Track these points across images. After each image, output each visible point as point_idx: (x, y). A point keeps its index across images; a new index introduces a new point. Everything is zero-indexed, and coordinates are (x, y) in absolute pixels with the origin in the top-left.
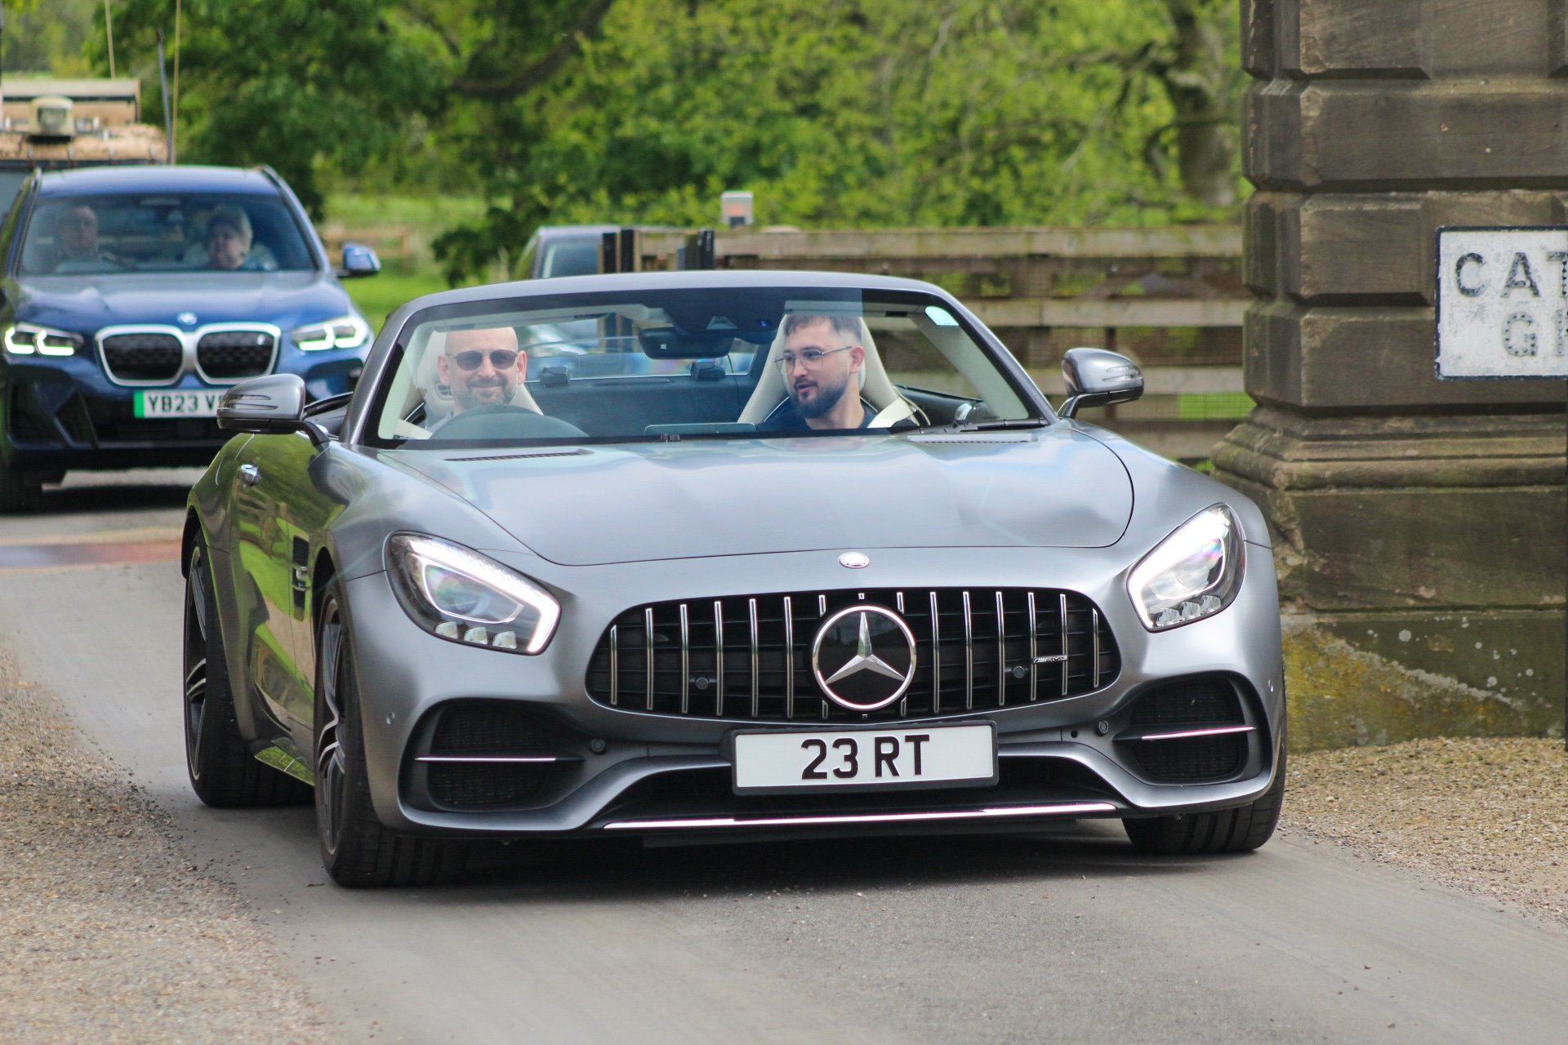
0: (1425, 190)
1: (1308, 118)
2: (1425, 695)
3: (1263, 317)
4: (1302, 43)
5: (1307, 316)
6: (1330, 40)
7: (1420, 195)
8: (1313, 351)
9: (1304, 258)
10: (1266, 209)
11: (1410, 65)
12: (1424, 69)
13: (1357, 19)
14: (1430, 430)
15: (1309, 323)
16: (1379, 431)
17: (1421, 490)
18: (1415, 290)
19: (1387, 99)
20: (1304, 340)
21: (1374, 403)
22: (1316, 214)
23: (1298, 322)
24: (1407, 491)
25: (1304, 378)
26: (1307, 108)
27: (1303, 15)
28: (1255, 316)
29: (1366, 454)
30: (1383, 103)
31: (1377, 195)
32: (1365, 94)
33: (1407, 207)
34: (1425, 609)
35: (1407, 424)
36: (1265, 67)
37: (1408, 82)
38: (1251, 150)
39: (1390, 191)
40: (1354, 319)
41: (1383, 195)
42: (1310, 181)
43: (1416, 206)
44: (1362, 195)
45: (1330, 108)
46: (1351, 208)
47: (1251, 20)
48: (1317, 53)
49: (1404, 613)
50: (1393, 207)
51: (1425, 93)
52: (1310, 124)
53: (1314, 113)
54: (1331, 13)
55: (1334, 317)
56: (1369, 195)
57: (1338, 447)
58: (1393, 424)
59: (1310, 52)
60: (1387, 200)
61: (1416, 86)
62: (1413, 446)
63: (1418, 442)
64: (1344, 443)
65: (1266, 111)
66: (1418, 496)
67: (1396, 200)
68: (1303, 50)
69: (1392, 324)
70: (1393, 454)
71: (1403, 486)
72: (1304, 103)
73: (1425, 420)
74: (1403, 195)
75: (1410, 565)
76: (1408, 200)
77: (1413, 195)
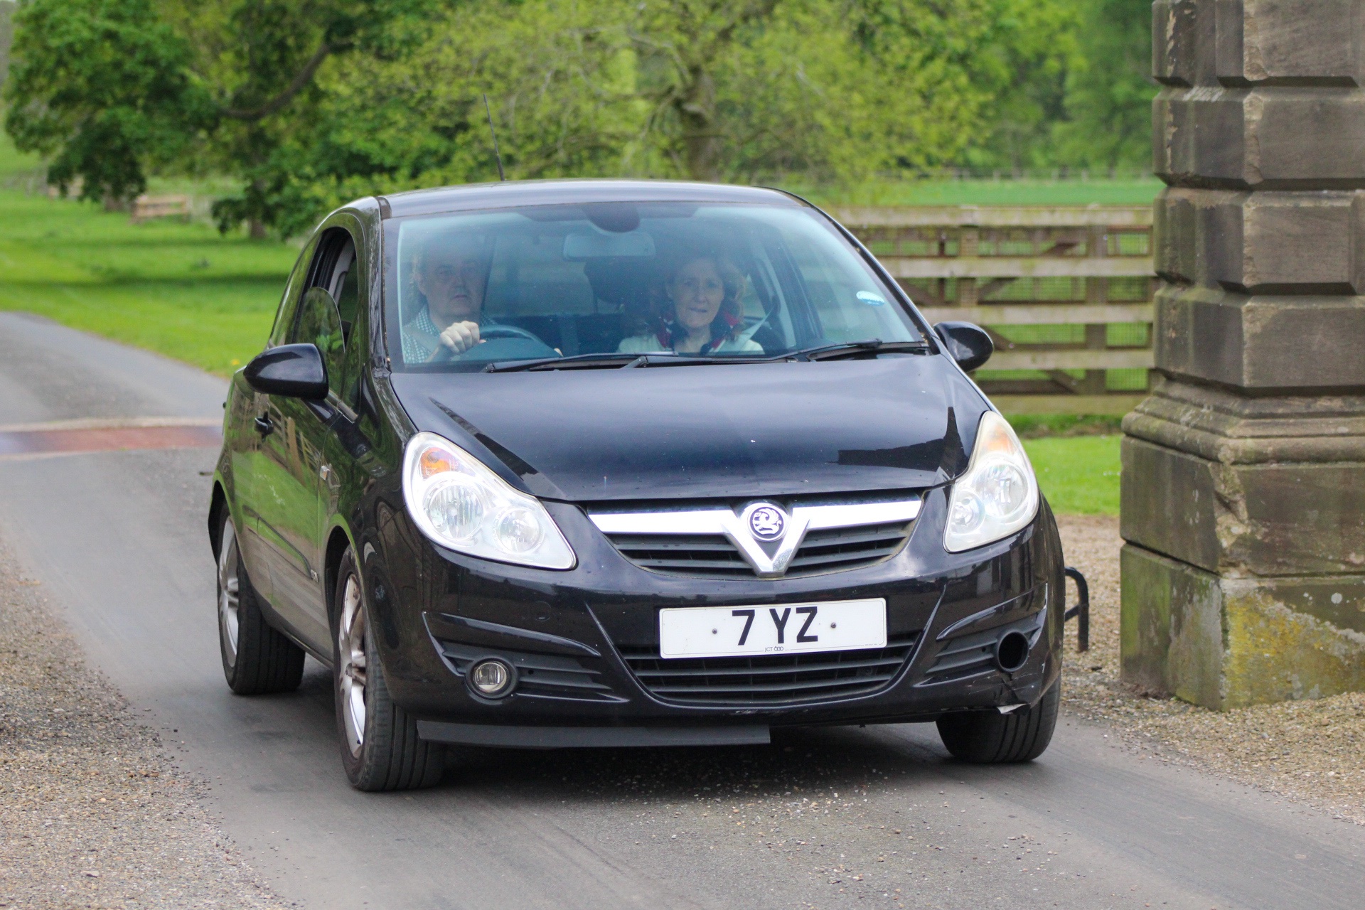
0: (1353, 189)
1: (1250, 122)
2: (1354, 652)
3: (1184, 303)
4: (1246, 53)
5: (1249, 304)
6: (1272, 50)
7: (1349, 193)
8: (1254, 336)
9: (1246, 251)
10: (1185, 204)
11: (1342, 74)
12: (1355, 78)
13: (1297, 31)
14: (1357, 409)
15: (1250, 310)
16: (1311, 410)
17: (1352, 465)
18: (1346, 280)
19: (1322, 105)
20: (1246, 326)
21: (1308, 384)
22: (1258, 210)
23: (1239, 311)
24: (1340, 465)
25: (1245, 361)
26: (1249, 112)
27: (1246, 27)
28: (1172, 300)
29: (1303, 432)
30: (1318, 109)
31: (1310, 193)
32: (1303, 100)
33: (1338, 204)
34: (1355, 573)
35: (1336, 403)
36: (1186, 77)
37: (1340, 89)
38: (1169, 151)
39: (1322, 189)
40: (1290, 307)
41: (1316, 193)
42: (1252, 179)
43: (1347, 204)
44: (1297, 193)
45: (1270, 112)
46: (1289, 204)
47: (1170, 33)
48: (1260, 62)
49: (1335, 578)
50: (1326, 204)
51: (1355, 100)
52: (1252, 127)
53: (1256, 117)
54: (1273, 25)
55: (1273, 305)
56: (1303, 193)
57: (1277, 424)
58: (1323, 403)
59: (1253, 61)
60: (1320, 197)
61: (1347, 93)
62: (1344, 424)
63: (1347, 420)
64: (1282, 420)
65: (1191, 115)
66: (1349, 471)
67: (1328, 198)
68: (1246, 59)
69: (1325, 312)
70: (1326, 432)
71: (1337, 461)
72: (1246, 108)
73: (1352, 399)
74: (1334, 193)
75: (1342, 534)
76: (1339, 197)
77: (1342, 193)
